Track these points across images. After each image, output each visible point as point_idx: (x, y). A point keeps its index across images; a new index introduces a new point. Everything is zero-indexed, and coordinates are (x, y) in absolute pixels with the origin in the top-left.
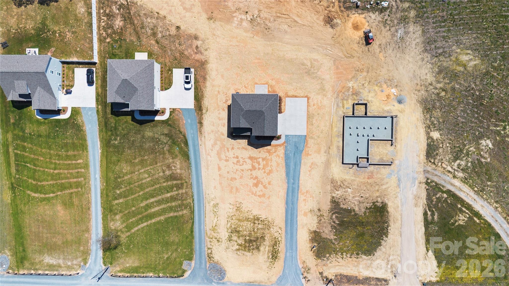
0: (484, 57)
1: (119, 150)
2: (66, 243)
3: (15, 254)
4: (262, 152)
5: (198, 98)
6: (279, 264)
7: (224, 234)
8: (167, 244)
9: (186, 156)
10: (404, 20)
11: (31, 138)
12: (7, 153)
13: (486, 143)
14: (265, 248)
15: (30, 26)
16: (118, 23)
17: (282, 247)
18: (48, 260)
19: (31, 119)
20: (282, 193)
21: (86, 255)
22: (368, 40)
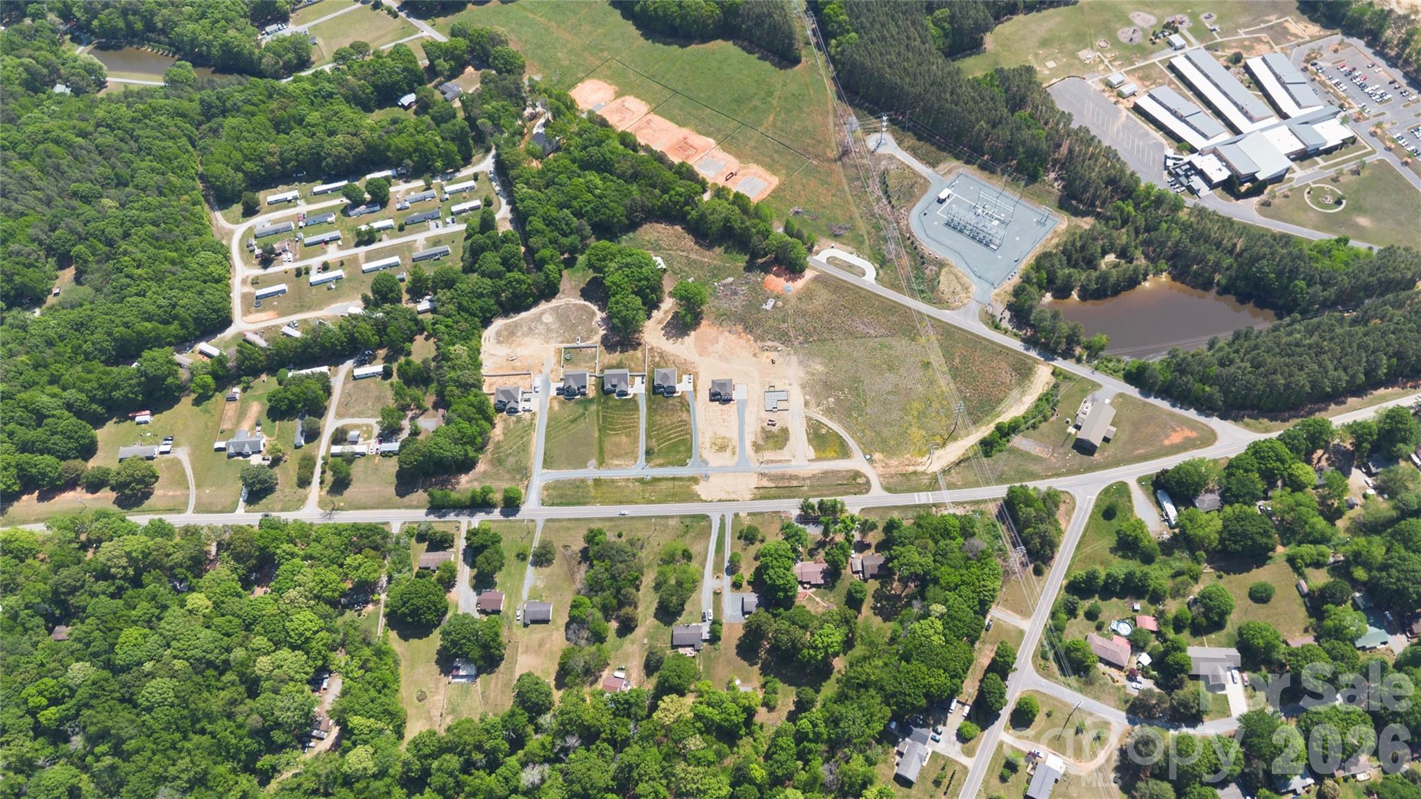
0: (826, 366)
1: (655, 410)
2: (627, 454)
3: (598, 460)
4: (726, 407)
5: (695, 387)
6: (736, 457)
7: (708, 445)
8: (678, 452)
9: (688, 411)
10: (789, 354)
11: (611, 408)
12: (598, 415)
13: (831, 400)
14: (729, 450)
15: (614, 362)
16: (657, 359)
17: (737, 449)
18: (616, 462)
19: (613, 399)
20: (737, 424)
21: (636, 459)
22: (773, 362)
